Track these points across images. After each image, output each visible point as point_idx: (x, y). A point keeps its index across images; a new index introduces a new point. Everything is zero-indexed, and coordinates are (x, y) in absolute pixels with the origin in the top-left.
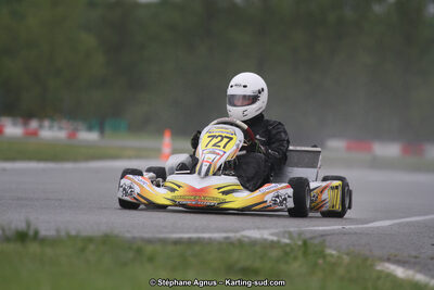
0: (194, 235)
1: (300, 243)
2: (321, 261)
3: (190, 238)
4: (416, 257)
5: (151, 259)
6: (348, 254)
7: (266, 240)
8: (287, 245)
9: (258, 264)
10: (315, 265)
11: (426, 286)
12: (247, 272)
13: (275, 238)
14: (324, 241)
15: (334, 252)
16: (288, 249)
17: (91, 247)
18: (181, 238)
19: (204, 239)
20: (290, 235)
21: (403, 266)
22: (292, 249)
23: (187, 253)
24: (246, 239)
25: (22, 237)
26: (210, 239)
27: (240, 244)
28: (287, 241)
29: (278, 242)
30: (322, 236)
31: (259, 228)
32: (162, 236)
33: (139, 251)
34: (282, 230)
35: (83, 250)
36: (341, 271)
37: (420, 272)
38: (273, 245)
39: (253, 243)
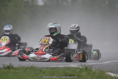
0: (56, 66)
1: (85, 68)
2: (91, 72)
3: (55, 67)
4: (117, 71)
5: (44, 73)
6: (98, 70)
7: (75, 67)
8: (81, 68)
9: (73, 73)
10: (89, 73)
13: (77, 67)
14: (91, 67)
15: (94, 70)
16: (82, 69)
17: (28, 70)
18: (52, 67)
19: (58, 67)
21: (113, 73)
22: (83, 69)
23: (54, 71)
24: (70, 67)
25: (9, 67)
26: (60, 67)
27: (68, 68)
28: (81, 67)
29: (79, 67)
30: (91, 66)
31: (73, 64)
32: (47, 67)
33: (41, 71)
34: (80, 64)
35: (26, 71)
36: (96, 75)
38: (77, 68)
39: (72, 68)
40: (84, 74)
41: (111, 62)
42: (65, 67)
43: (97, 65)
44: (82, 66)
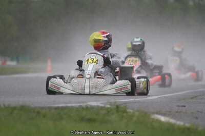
0: (64, 105)
1: (115, 107)
3: (62, 107)
4: (170, 112)
5: (44, 116)
6: (137, 111)
7: (98, 106)
8: (109, 108)
9: (95, 117)
10: (123, 116)
11: (175, 124)
12: (90, 121)
13: (101, 105)
14: (126, 106)
15: (131, 111)
16: (109, 110)
17: (16, 112)
19: (69, 106)
20: (111, 103)
21: (164, 116)
22: (111, 110)
23: (61, 113)
24: (89, 106)
26: (72, 106)
27: (88, 108)
28: (109, 106)
29: (104, 107)
30: (125, 104)
32: (49, 106)
33: (38, 113)
34: (106, 101)
36: (135, 119)
37: (172, 118)
38: (102, 108)
39: (92, 108)
40: (114, 117)
41: (160, 96)
42: (80, 106)
43: (136, 102)
44: (111, 105)
